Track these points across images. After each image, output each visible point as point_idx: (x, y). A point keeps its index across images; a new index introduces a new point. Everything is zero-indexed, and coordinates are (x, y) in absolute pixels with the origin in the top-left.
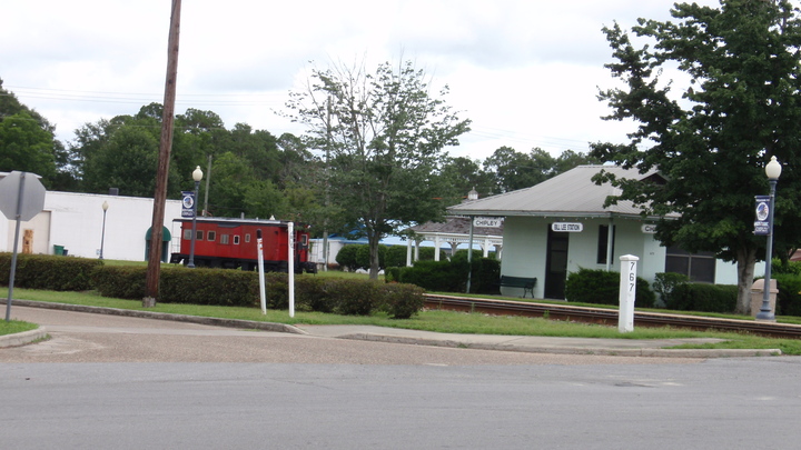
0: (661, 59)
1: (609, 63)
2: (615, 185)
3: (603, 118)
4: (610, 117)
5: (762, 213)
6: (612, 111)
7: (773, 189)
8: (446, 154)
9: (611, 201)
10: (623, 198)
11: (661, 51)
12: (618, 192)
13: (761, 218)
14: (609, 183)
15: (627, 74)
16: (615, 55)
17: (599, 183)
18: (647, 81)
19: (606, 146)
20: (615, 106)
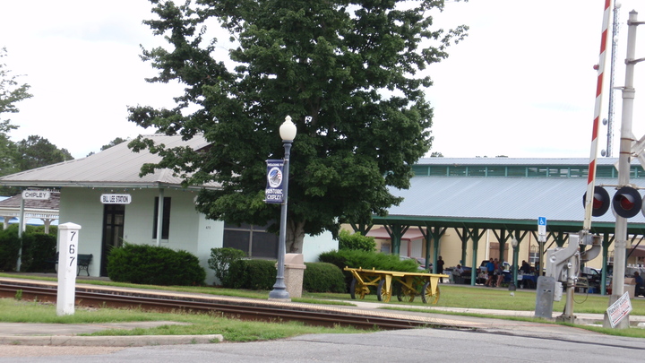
0: (204, 16)
1: (148, 20)
2: (153, 151)
3: (148, 80)
4: (155, 79)
5: (275, 179)
6: (157, 72)
7: (288, 152)
8: (8, 122)
9: (148, 169)
10: (162, 165)
11: (203, 8)
12: (157, 159)
13: (274, 184)
14: (147, 150)
15: (169, 32)
16: (154, 10)
17: (136, 150)
18: (190, 39)
19: (146, 110)
20: (159, 67)
